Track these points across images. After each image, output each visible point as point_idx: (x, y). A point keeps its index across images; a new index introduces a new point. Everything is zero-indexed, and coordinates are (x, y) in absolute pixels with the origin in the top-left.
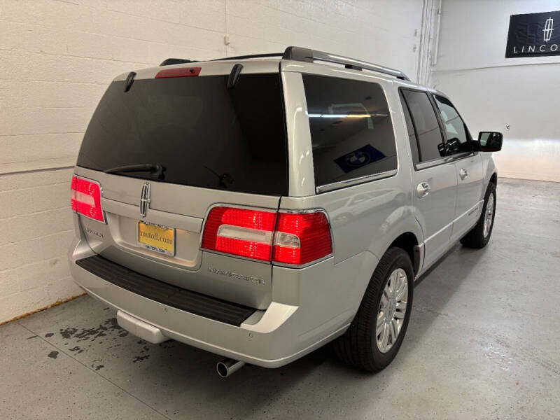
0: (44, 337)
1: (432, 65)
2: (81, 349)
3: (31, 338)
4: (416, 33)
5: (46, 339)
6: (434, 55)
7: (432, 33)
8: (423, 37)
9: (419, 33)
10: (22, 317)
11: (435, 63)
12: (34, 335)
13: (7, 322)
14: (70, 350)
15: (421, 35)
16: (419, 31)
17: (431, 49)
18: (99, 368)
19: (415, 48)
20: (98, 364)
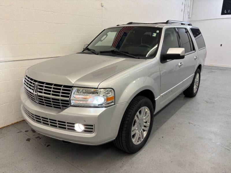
0: (24, 132)
1: (189, 18)
2: (40, 138)
3: (18, 132)
4: (183, 3)
5: (25, 133)
6: (190, 14)
7: (189, 4)
8: (186, 5)
9: (184, 4)
10: (15, 123)
11: (190, 17)
12: (20, 131)
13: (8, 125)
14: (36, 138)
15: (185, 5)
16: (184, 3)
17: (189, 11)
18: (48, 146)
19: (182, 10)
20: (48, 144)
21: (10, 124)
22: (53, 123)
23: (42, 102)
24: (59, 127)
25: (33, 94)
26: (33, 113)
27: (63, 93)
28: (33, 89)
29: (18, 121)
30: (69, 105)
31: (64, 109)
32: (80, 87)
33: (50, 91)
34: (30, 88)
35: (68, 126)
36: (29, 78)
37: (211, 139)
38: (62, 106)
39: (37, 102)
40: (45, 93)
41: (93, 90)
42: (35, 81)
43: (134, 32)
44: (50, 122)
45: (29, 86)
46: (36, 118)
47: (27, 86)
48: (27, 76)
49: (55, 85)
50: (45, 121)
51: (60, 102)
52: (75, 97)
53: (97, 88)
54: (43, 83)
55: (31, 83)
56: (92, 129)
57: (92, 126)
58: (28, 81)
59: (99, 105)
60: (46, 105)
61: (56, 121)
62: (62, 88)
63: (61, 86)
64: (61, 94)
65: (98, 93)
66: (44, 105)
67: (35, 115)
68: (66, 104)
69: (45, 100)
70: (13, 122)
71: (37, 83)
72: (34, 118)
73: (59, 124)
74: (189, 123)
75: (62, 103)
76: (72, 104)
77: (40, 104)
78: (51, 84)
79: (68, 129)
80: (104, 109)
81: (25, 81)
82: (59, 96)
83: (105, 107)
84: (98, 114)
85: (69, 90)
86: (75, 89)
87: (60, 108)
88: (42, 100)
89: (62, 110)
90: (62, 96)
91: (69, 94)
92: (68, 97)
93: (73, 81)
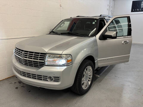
21: (5, 78)
22: (34, 76)
23: (27, 63)
24: (38, 79)
25: (21, 59)
26: (21, 70)
27: (40, 57)
28: (21, 56)
29: (10, 77)
30: (44, 65)
31: (41, 68)
32: (51, 54)
33: (32, 56)
34: (19, 55)
35: (43, 78)
36: (18, 49)
37: (129, 86)
38: (40, 66)
39: (24, 64)
40: (29, 58)
41: (59, 55)
42: (22, 51)
43: (80, 22)
44: (32, 76)
45: (18, 54)
46: (23, 73)
47: (17, 54)
48: (16, 48)
49: (35, 53)
50: (29, 75)
51: (38, 63)
52: (48, 60)
53: (61, 54)
54: (27, 52)
55: (20, 52)
56: (59, 79)
57: (59, 77)
58: (17, 51)
59: (62, 65)
60: (29, 66)
61: (36, 75)
62: (40, 54)
63: (39, 53)
64: (39, 58)
65: (62, 57)
66: (28, 65)
67: (23, 72)
68: (42, 65)
69: (29, 62)
70: (7, 77)
71: (23, 52)
72: (22, 74)
73: (37, 77)
74: (115, 76)
75: (39, 64)
76: (46, 64)
77: (25, 65)
78: (33, 52)
79: (43, 80)
80: (66, 67)
81: (15, 51)
82: (37, 59)
83: (67, 66)
84: (62, 70)
85: (44, 56)
86: (47, 56)
87: (38, 67)
88: (27, 62)
89: (40, 68)
90: (40, 59)
91: (44, 58)
92: (43, 60)
93: (46, 50)
